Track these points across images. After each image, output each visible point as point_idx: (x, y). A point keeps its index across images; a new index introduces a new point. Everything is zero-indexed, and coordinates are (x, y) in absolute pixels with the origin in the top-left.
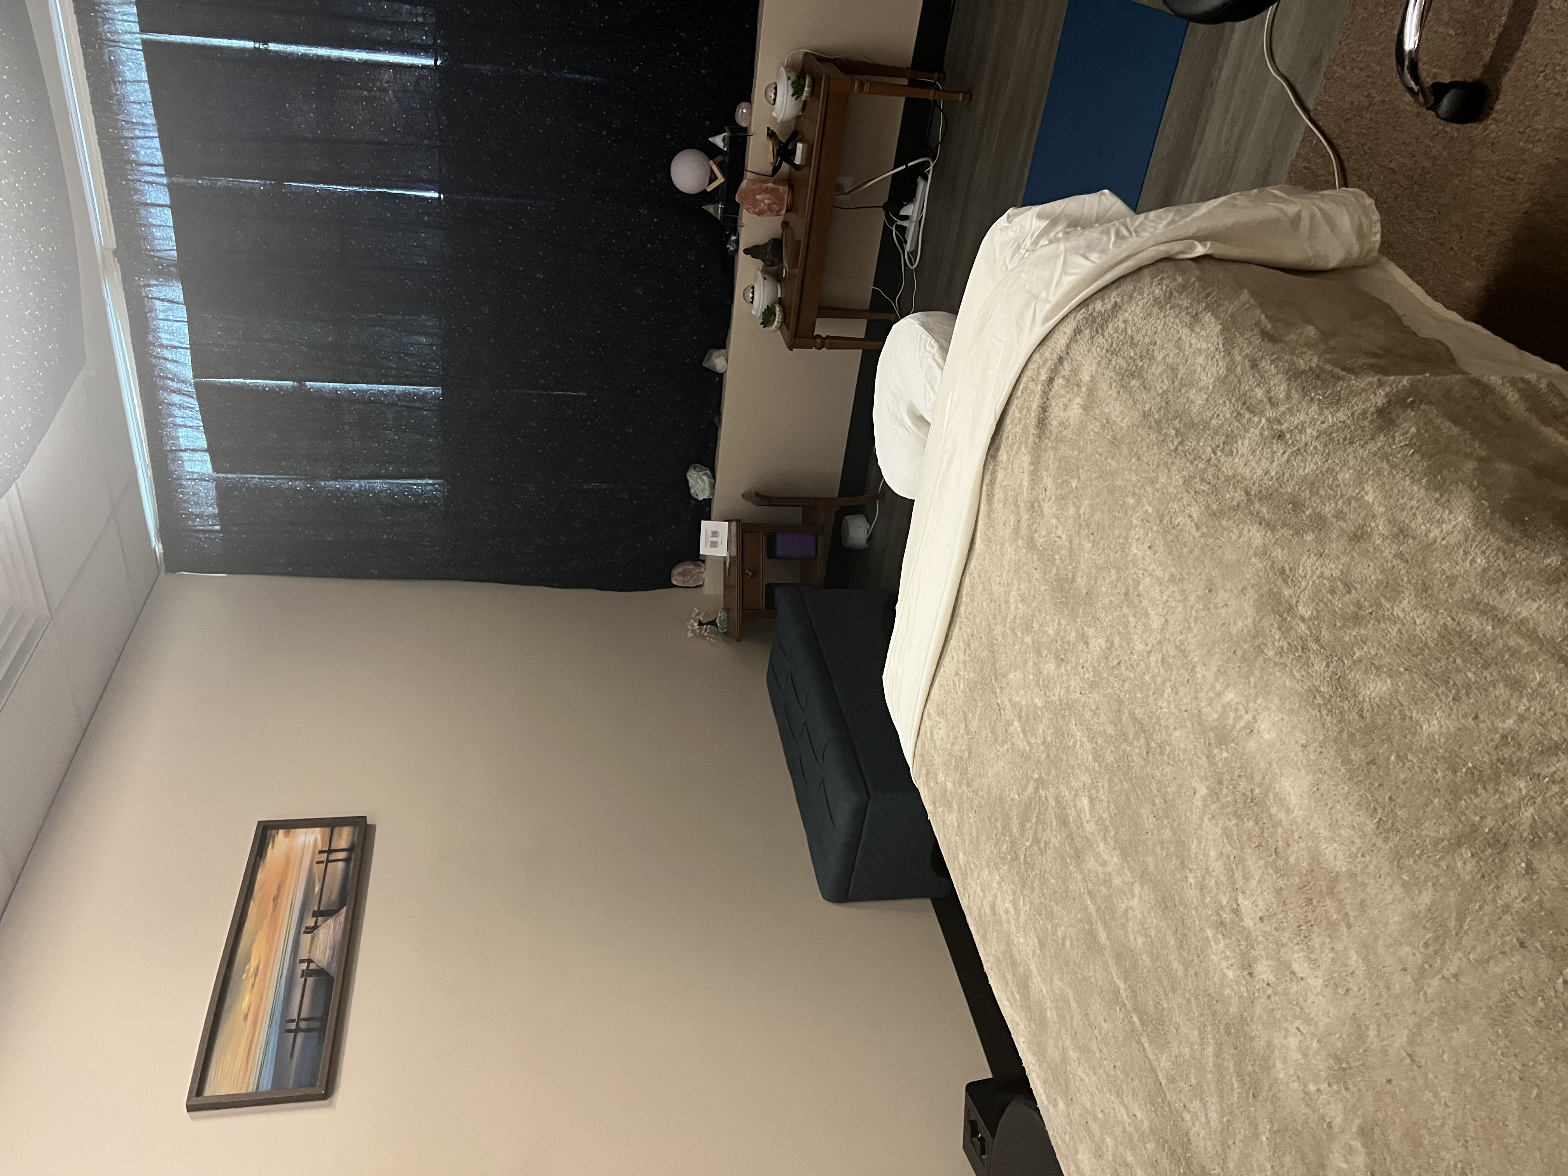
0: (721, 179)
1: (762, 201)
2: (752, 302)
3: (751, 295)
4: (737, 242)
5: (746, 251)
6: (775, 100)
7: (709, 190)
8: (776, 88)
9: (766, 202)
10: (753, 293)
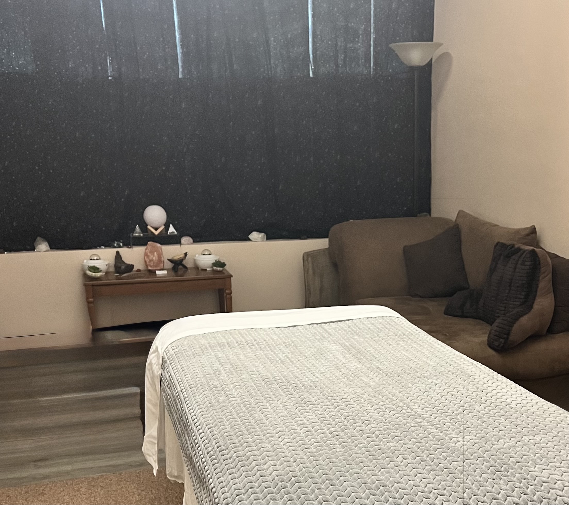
0: (156, 233)
1: (154, 256)
2: (91, 259)
3: (95, 258)
4: (120, 247)
5: (118, 253)
6: (204, 255)
7: (149, 227)
8: (210, 254)
9: (154, 258)
10: (97, 259)
